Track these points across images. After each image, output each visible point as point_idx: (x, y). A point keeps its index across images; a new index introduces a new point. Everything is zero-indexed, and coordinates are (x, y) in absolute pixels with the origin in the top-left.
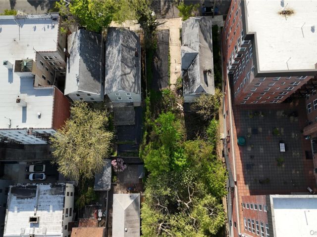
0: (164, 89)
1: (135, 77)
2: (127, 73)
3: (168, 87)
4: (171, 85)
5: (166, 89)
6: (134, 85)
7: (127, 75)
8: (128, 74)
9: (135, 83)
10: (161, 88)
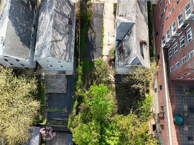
0: (96, 60)
1: (66, 45)
2: (58, 40)
3: (100, 58)
4: (103, 56)
5: (98, 59)
6: (65, 53)
7: (58, 42)
8: (60, 41)
9: (66, 51)
10: (94, 59)
